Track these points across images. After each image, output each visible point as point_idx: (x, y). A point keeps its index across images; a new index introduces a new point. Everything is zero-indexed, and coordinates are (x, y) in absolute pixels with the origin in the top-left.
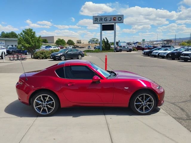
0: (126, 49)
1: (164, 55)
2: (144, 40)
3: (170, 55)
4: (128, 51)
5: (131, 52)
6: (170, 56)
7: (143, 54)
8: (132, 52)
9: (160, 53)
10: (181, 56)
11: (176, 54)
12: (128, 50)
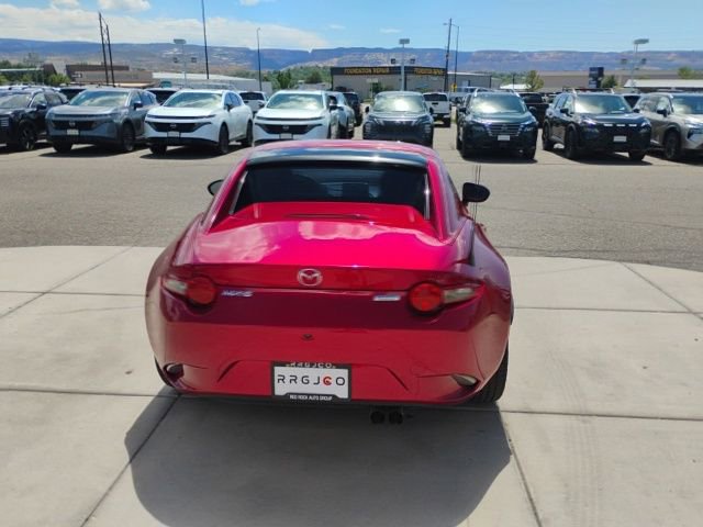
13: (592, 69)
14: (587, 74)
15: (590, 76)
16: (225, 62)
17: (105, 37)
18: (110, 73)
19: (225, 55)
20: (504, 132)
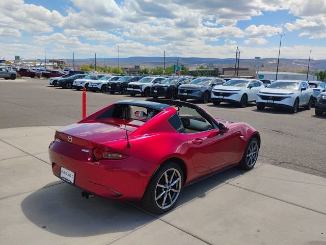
0: (3, 73)
1: (97, 86)
2: (19, 57)
3: (110, 87)
4: (6, 78)
5: (14, 79)
6: (109, 89)
7: (51, 84)
8: (17, 80)
9: (90, 84)
10: (128, 89)
11: (118, 86)
12: (8, 75)
16: (298, 66)
17: (238, 56)
18: (237, 71)
19: (299, 63)
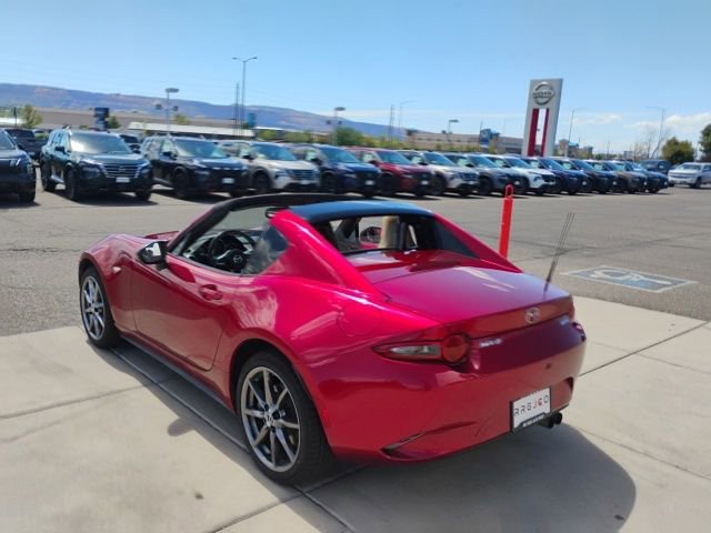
13: (97, 109)
14: (92, 113)
15: (96, 116)
20: (122, 174)
